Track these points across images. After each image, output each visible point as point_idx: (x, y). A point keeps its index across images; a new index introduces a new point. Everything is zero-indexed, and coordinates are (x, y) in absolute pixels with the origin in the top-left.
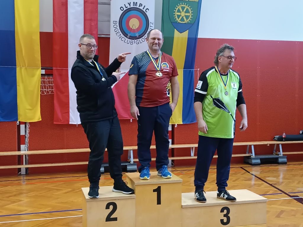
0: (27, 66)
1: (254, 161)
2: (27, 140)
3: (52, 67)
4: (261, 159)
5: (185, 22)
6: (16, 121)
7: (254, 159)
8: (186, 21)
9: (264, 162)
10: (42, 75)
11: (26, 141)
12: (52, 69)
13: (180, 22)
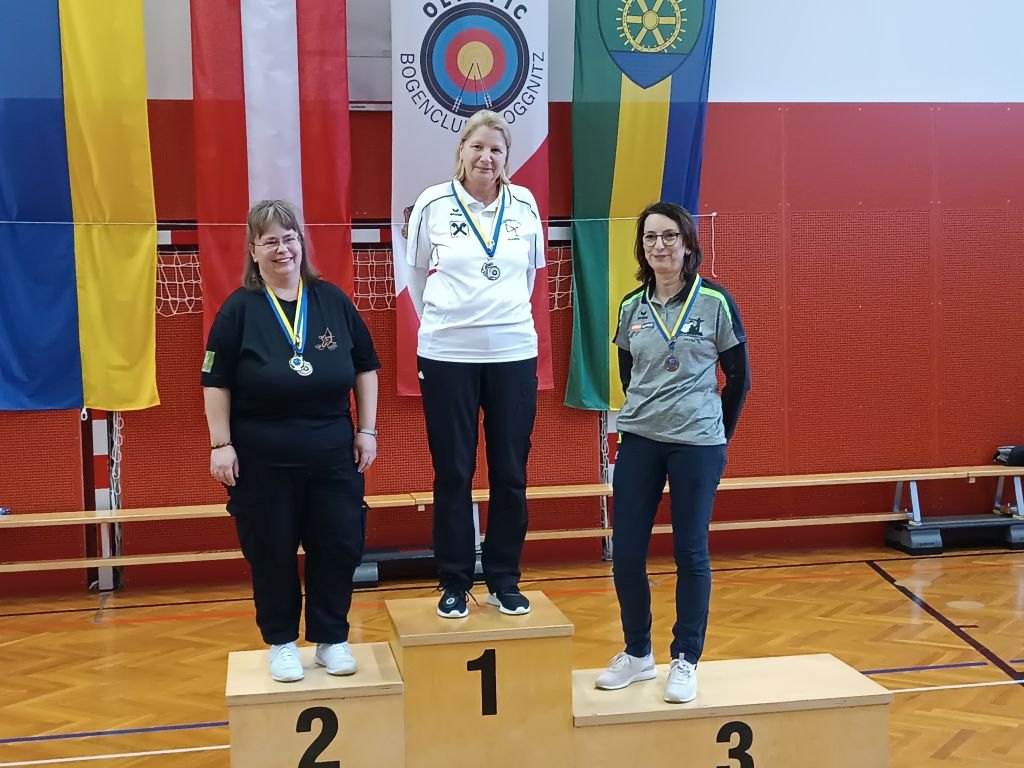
0: (107, 219)
1: (917, 540)
2: (116, 471)
3: (195, 222)
4: (944, 532)
5: (659, 49)
6: (78, 407)
7: (919, 531)
8: (662, 45)
9: (956, 541)
10: (161, 247)
11: (114, 474)
12: (196, 228)
13: (640, 48)
